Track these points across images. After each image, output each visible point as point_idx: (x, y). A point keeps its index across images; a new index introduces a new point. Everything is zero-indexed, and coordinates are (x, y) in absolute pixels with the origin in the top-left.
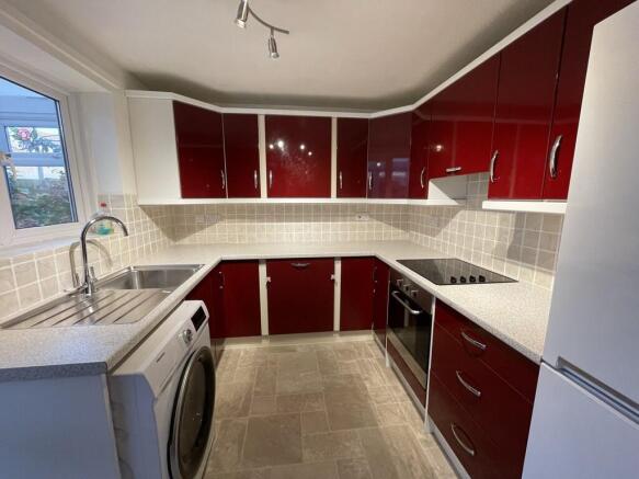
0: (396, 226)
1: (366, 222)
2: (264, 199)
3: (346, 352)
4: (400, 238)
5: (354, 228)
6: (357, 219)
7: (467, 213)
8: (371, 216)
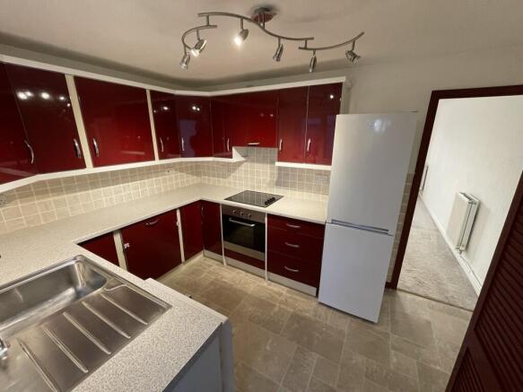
0: (192, 174)
1: (173, 174)
2: (90, 169)
3: (195, 272)
4: (195, 182)
5: (165, 181)
6: (167, 173)
7: (249, 164)
8: (176, 170)
